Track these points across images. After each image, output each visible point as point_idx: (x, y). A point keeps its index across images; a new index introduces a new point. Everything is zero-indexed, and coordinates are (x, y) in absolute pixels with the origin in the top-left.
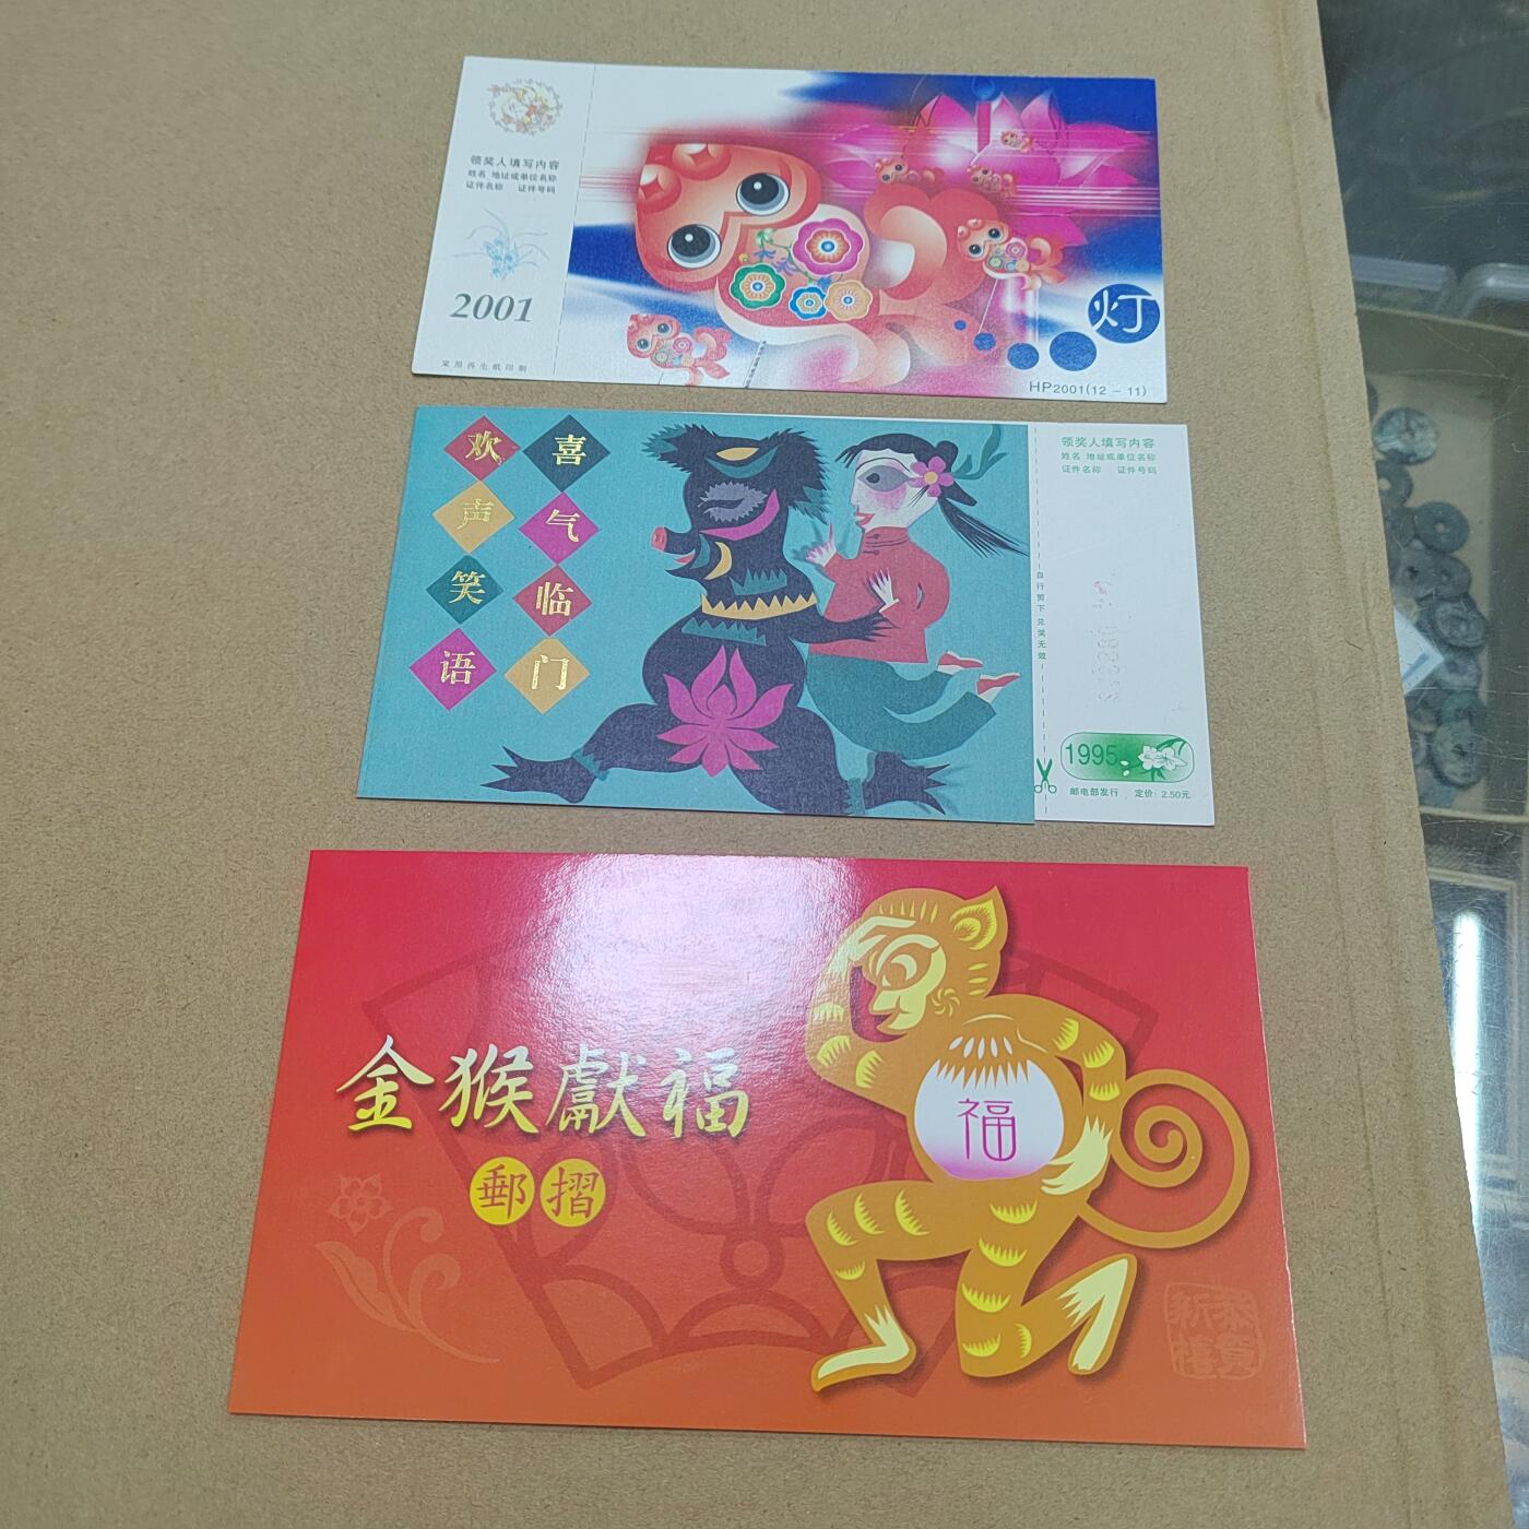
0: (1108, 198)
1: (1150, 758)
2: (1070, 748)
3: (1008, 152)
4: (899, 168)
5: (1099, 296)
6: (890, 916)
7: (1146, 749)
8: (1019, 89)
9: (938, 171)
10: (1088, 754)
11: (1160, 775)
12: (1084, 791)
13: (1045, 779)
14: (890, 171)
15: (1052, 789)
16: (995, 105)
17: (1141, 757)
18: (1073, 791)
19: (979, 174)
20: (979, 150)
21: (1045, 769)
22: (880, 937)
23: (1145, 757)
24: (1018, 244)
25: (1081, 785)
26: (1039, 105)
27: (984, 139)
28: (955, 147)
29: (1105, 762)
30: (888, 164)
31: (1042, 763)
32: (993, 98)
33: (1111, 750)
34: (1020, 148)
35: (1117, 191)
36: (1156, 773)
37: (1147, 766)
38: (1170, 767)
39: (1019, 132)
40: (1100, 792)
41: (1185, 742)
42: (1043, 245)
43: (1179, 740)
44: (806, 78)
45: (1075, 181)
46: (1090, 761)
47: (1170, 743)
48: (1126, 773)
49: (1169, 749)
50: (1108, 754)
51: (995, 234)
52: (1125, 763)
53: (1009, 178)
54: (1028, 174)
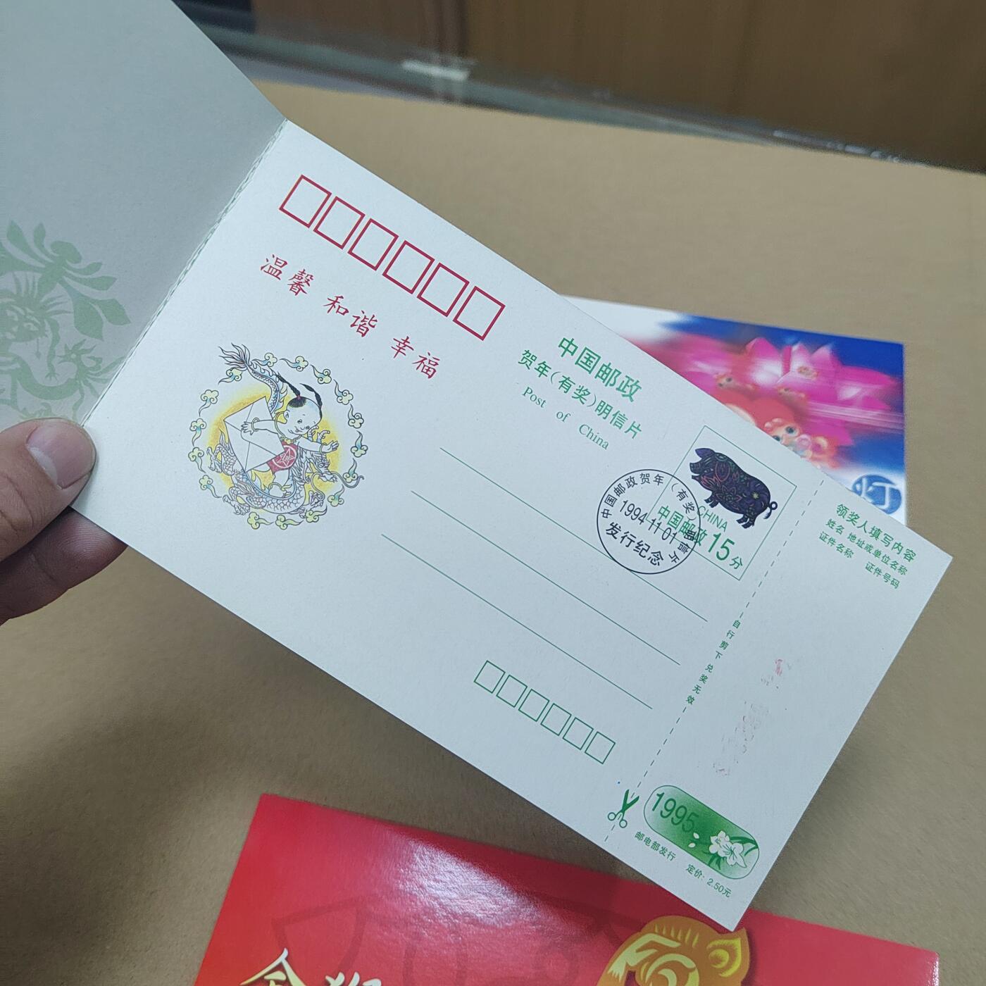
0: (870, 417)
1: (719, 844)
2: (661, 796)
3: (802, 379)
4: (729, 380)
5: (860, 481)
6: (662, 935)
7: (722, 834)
8: (812, 340)
9: (756, 385)
10: (672, 810)
11: (718, 863)
12: (648, 841)
13: (623, 811)
14: (724, 381)
15: (623, 824)
16: (795, 348)
17: (713, 839)
18: (639, 836)
19: (782, 391)
20: (782, 376)
21: (628, 802)
22: (652, 951)
23: (717, 841)
24: (805, 439)
25: (649, 833)
26: (825, 352)
27: (787, 369)
28: (768, 372)
29: (681, 825)
30: (722, 377)
31: (629, 796)
32: (795, 343)
33: (693, 817)
34: (810, 378)
35: (875, 413)
36: (716, 861)
37: (713, 849)
38: (730, 861)
39: (811, 368)
40: (660, 849)
41: (757, 847)
42: (823, 441)
43: (754, 842)
44: (673, 317)
45: (848, 403)
46: (670, 818)
47: (744, 841)
48: (692, 845)
49: (741, 845)
50: (688, 820)
51: (790, 430)
52: (696, 836)
53: (803, 395)
54: (815, 395)
